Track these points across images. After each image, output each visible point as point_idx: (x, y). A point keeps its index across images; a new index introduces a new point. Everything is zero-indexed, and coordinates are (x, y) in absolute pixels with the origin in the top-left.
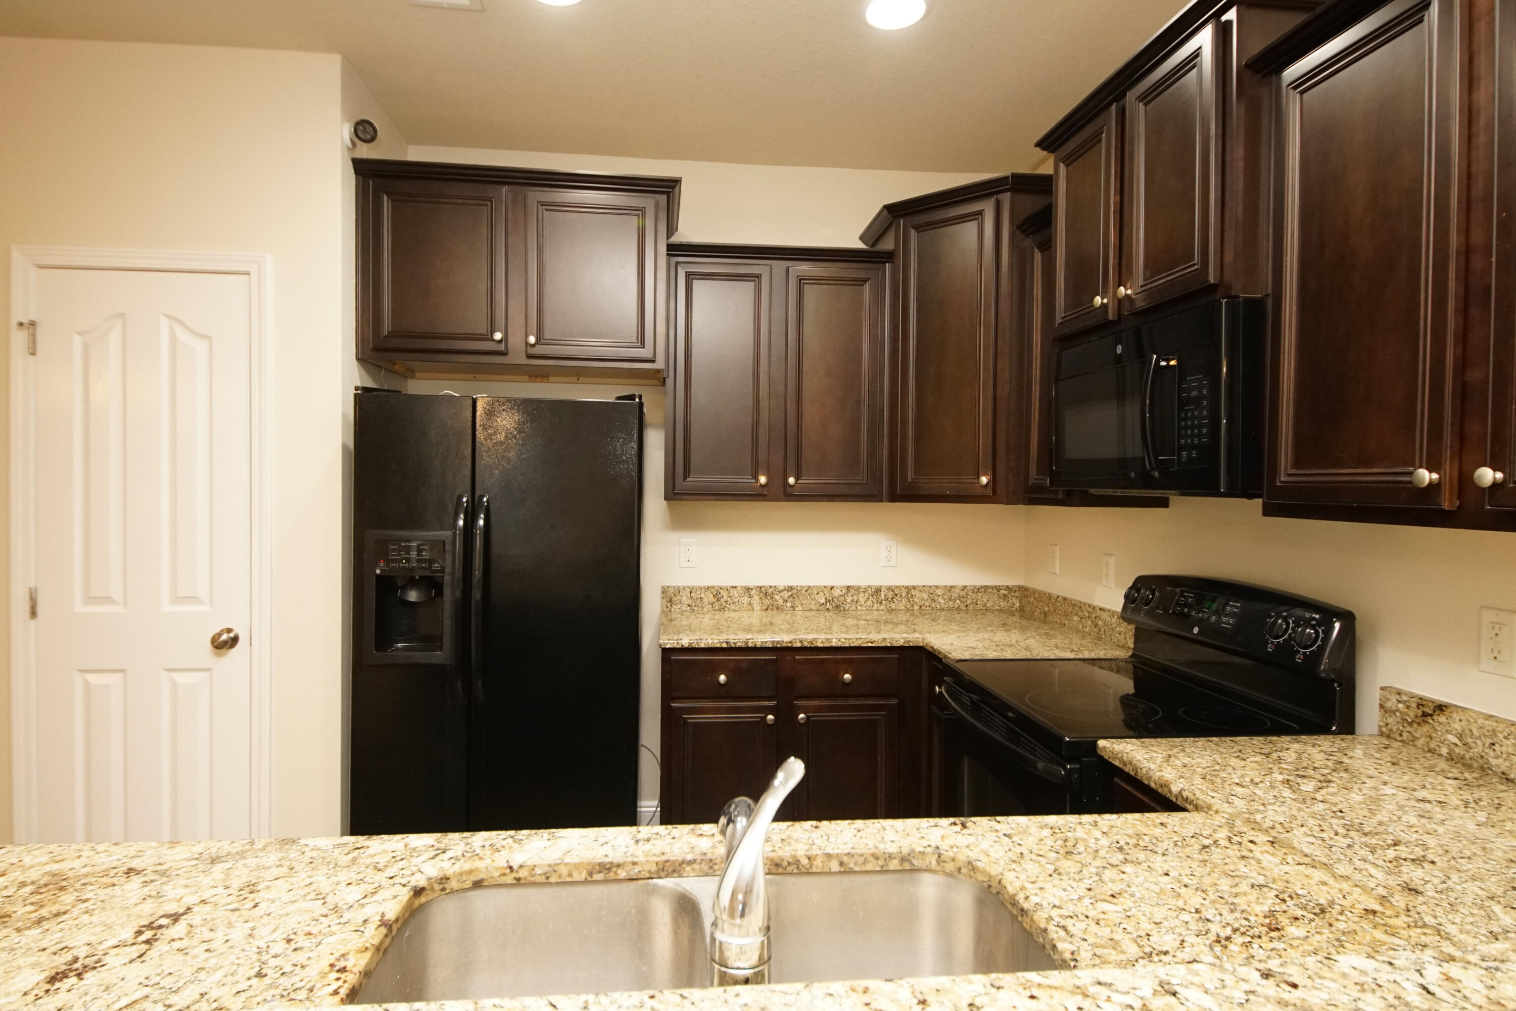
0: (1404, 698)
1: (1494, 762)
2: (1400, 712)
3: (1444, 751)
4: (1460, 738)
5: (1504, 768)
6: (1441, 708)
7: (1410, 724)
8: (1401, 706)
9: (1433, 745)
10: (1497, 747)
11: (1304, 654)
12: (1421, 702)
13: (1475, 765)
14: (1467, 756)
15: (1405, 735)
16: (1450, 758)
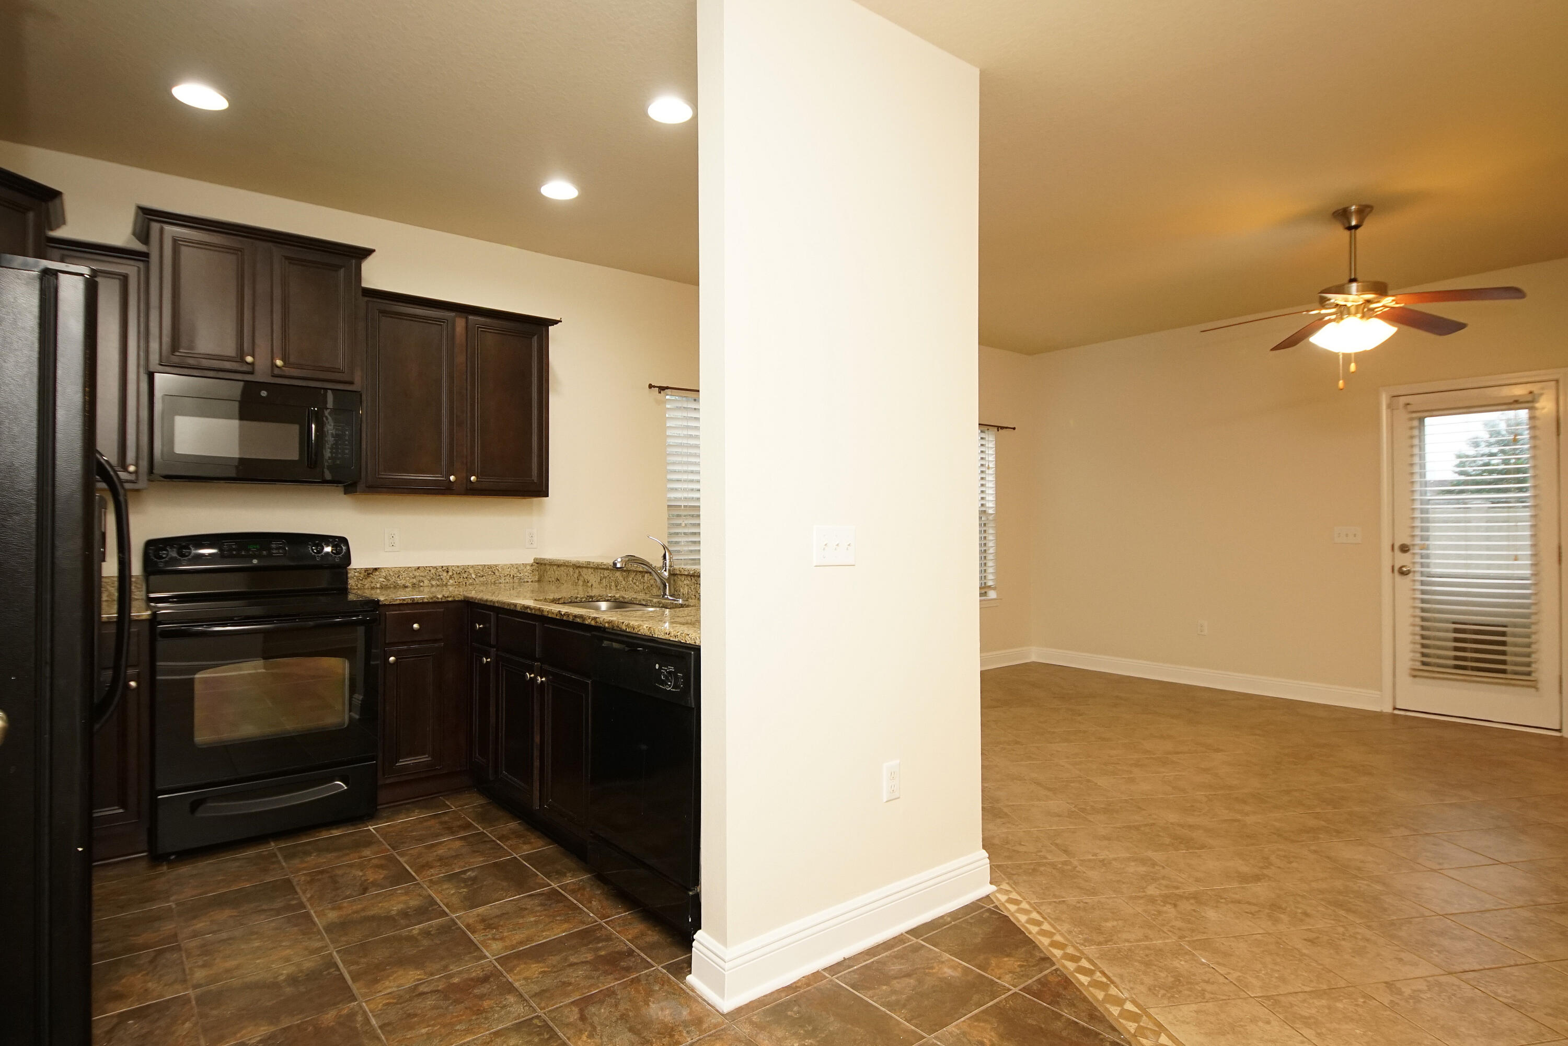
0: (358, 570)
1: (399, 582)
2: (356, 577)
3: (378, 585)
4: (385, 578)
5: (403, 583)
6: (376, 569)
7: (362, 580)
8: (356, 574)
9: (373, 585)
10: (401, 577)
11: (339, 557)
12: (366, 570)
13: (392, 586)
14: (389, 584)
15: (359, 586)
16: (381, 588)
